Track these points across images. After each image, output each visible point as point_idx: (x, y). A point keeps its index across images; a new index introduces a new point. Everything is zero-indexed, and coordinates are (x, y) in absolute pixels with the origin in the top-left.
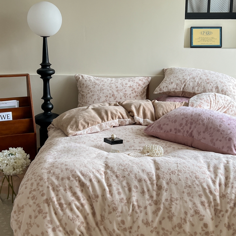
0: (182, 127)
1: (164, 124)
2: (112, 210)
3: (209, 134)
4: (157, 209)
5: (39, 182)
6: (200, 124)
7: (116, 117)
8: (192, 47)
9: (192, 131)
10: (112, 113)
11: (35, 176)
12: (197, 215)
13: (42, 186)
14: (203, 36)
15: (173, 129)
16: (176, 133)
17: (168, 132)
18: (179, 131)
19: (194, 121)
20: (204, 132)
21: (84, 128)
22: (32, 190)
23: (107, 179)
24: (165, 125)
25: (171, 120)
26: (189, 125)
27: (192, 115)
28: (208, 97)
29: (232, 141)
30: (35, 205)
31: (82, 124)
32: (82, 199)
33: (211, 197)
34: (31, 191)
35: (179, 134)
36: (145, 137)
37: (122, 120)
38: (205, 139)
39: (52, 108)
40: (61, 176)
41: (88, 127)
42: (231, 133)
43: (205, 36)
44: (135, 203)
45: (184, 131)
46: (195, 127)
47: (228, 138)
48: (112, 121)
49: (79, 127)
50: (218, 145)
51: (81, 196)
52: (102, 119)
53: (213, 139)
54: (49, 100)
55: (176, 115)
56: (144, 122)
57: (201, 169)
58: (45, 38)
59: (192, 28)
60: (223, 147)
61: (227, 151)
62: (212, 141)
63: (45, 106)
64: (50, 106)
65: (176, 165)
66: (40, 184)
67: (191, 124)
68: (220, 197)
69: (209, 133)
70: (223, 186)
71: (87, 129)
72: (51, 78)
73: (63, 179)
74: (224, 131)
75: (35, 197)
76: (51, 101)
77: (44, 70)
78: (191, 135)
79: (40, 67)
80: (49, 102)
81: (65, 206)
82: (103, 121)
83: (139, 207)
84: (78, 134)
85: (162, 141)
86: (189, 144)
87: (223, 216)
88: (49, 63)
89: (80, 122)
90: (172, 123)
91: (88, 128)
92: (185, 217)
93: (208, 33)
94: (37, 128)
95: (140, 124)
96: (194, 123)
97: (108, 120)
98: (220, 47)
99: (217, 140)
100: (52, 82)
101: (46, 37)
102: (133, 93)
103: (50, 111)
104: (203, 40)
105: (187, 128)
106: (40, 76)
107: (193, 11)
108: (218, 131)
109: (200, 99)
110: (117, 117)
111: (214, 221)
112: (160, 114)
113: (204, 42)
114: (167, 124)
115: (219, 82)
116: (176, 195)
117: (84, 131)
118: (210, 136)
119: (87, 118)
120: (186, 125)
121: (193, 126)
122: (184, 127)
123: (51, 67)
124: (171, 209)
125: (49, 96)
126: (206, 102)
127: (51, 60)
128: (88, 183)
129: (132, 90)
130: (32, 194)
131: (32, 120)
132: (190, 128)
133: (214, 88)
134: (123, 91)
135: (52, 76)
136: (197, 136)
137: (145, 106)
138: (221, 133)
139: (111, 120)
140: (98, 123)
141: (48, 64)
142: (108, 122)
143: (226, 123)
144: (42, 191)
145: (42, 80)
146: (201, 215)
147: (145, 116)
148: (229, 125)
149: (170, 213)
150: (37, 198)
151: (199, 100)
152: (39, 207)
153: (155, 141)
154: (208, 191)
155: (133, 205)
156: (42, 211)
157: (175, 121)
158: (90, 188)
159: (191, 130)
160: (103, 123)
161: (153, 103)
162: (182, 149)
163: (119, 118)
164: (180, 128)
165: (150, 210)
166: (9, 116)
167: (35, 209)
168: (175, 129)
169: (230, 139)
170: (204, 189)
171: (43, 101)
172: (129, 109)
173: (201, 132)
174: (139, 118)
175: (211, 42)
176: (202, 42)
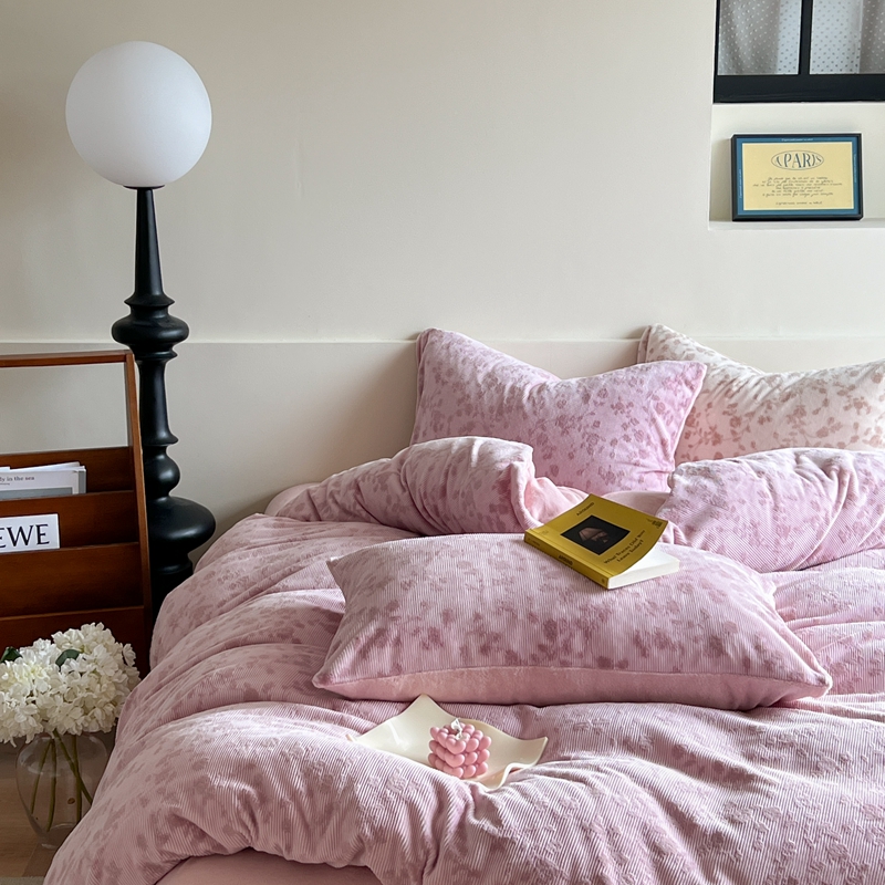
8: (740, 217)
14: (783, 173)
39: (174, 482)
43: (793, 173)
54: (163, 450)
58: (144, 196)
59: (737, 141)
64: (168, 474)
72: (173, 355)
77: (143, 323)
80: (162, 457)
88: (162, 296)
93: (806, 162)
98: (854, 216)
101: (151, 189)
103: (167, 495)
113: (789, 199)
125: (163, 434)
141: (157, 302)
175: (815, 199)
176: (781, 199)
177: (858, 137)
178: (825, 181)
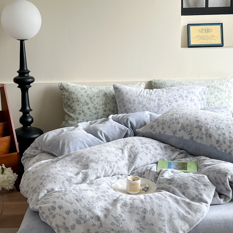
14: (202, 34)
39: (32, 121)
54: (28, 113)
58: (22, 42)
59: (189, 26)
63: (23, 120)
64: (30, 120)
72: (31, 86)
76: (31, 113)
77: (22, 78)
79: (18, 74)
80: (28, 115)
88: (27, 70)
93: (208, 31)
98: (221, 45)
100: (33, 91)
101: (24, 40)
104: (203, 38)
106: (18, 85)
113: (203, 41)
123: (30, 74)
125: (28, 108)
127: (29, 66)
135: (31, 84)
141: (26, 72)
145: (19, 90)
171: (21, 114)
175: (210, 41)
176: (201, 41)
177: (222, 24)
178: (213, 36)
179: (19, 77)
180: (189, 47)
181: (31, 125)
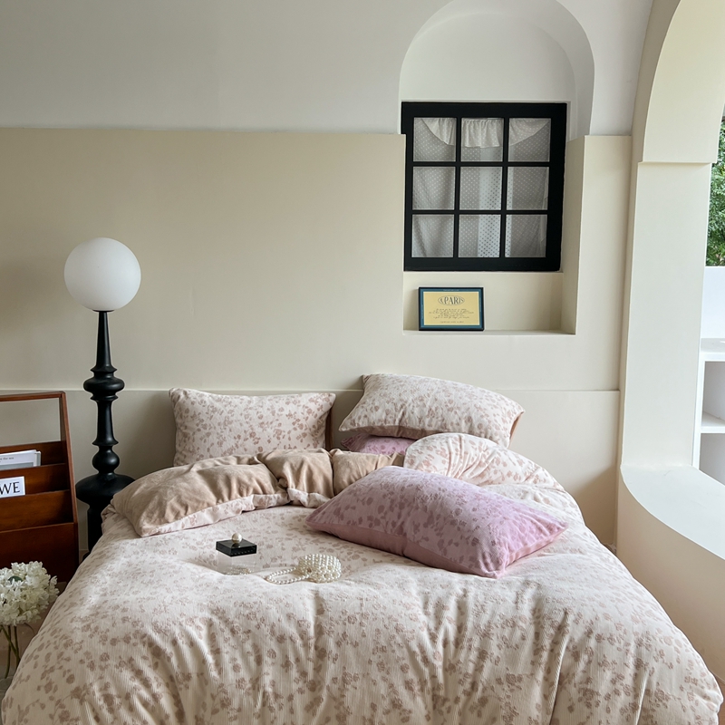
0: (382, 514)
1: (347, 508)
2: (219, 707)
3: (436, 530)
4: (315, 699)
5: (63, 650)
6: (417, 508)
7: (248, 490)
8: (423, 329)
9: (403, 523)
10: (240, 482)
11: (56, 637)
12: (397, 711)
13: (68, 659)
14: (445, 307)
15: (365, 519)
16: (371, 525)
17: (354, 523)
18: (378, 523)
19: (406, 500)
20: (426, 526)
21: (177, 516)
22: (48, 668)
23: (212, 638)
24: (349, 510)
25: (361, 498)
26: (397, 510)
27: (403, 489)
28: (445, 444)
29: (478, 545)
30: (53, 703)
31: (173, 509)
32: (154, 685)
33: (426, 671)
34: (46, 671)
35: (376, 528)
36: (308, 536)
37: (262, 496)
38: (427, 539)
39: (117, 463)
40: (111, 635)
41: (186, 514)
42: (478, 527)
43: (449, 307)
44: (269, 690)
45: (387, 523)
46: (409, 514)
47: (471, 539)
48: (240, 499)
49: (166, 516)
50: (453, 554)
51: (153, 679)
52: (219, 496)
53: (443, 541)
54: (110, 448)
55: (372, 488)
56: (309, 501)
57: (408, 609)
58: (102, 315)
59: (421, 290)
60: (461, 559)
61: (470, 566)
62: (441, 543)
63: (100, 461)
64: (113, 461)
65: (359, 602)
66: (65, 656)
67: (402, 506)
68: (445, 670)
69: (435, 528)
70: (452, 647)
71: (183, 520)
72: (116, 398)
73: (114, 642)
74: (464, 524)
75: (54, 685)
76: (115, 448)
77: (100, 381)
78: (401, 531)
79: (92, 375)
80: (109, 451)
81: (117, 701)
82: (220, 501)
83: (277, 696)
84: (163, 531)
85: (342, 544)
86: (398, 550)
87: (448, 712)
88: (111, 367)
89: (168, 503)
90: (363, 504)
91: (187, 517)
92: (373, 716)
93: (455, 301)
94: (81, 511)
95: (300, 505)
96: (406, 505)
97: (230, 498)
98: (480, 329)
99: (450, 543)
100: (119, 407)
101: (106, 312)
102: (295, 429)
103: (112, 472)
104: (445, 314)
105: (392, 516)
106: (92, 395)
107: (425, 254)
108: (453, 523)
109: (428, 448)
110: (251, 490)
111: (430, 721)
112: (343, 482)
113: (447, 320)
114: (354, 508)
115: (472, 408)
116: (354, 669)
117: (177, 525)
118: (438, 535)
119: (184, 494)
120: (391, 509)
121: (404, 512)
122: (386, 513)
123: (116, 375)
124: (342, 699)
125: (110, 439)
126: (441, 454)
127: (115, 359)
128: (169, 649)
129: (294, 424)
130: (47, 679)
131: (68, 495)
132: (399, 517)
133: (463, 421)
134: (274, 424)
135: (117, 394)
136: (413, 533)
137: (312, 465)
138: (459, 529)
139: (237, 498)
140: (209, 505)
141: (108, 370)
142: (231, 502)
143: (469, 507)
144: (69, 671)
145: (95, 404)
146: (404, 710)
147: (311, 486)
148: (474, 510)
149: (341, 707)
150: (56, 687)
151: (426, 452)
152: (62, 706)
153: (328, 543)
154: (419, 658)
155: (264, 693)
156: (68, 716)
157: (370, 501)
158: (174, 660)
159: (401, 520)
160: (219, 506)
161: (331, 457)
162: (381, 561)
163: (255, 492)
164: (379, 516)
165: (299, 702)
166: (18, 487)
167: (52, 712)
168: (370, 518)
169: (476, 542)
170: (412, 654)
171: (96, 449)
172: (278, 472)
173: (419, 524)
174: (300, 493)
175: (461, 320)
176: (443, 320)
177: (482, 289)
178: (465, 311)
179: (93, 381)
180: (420, 330)
181: (115, 471)
